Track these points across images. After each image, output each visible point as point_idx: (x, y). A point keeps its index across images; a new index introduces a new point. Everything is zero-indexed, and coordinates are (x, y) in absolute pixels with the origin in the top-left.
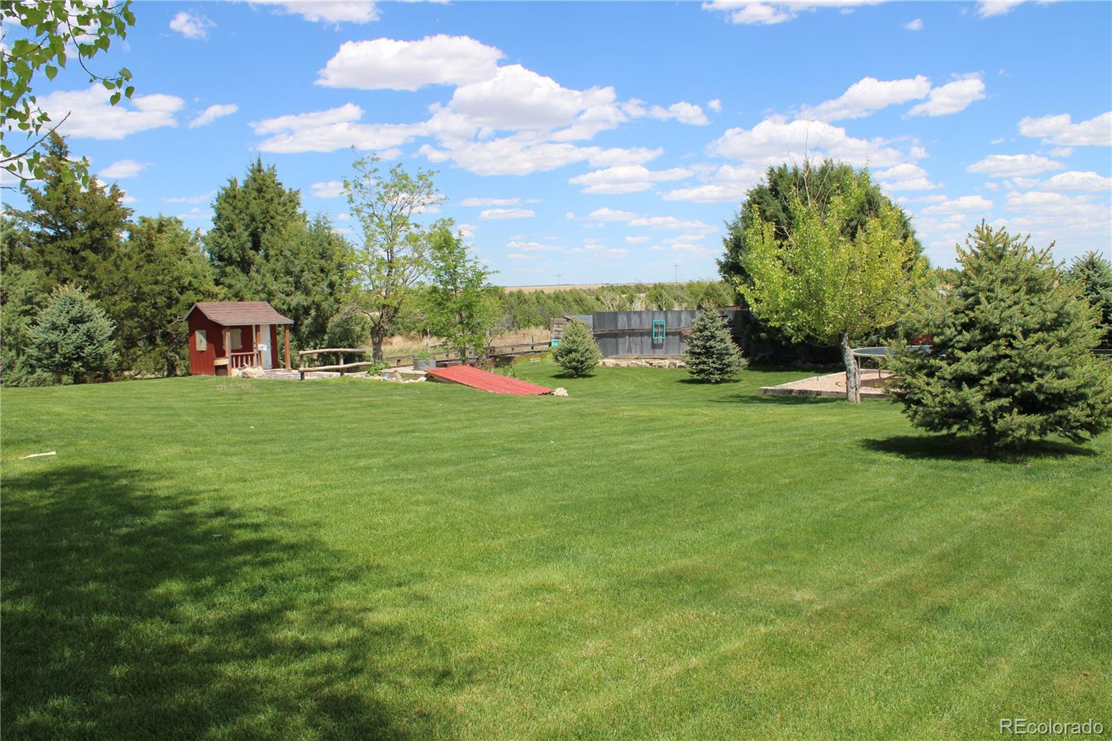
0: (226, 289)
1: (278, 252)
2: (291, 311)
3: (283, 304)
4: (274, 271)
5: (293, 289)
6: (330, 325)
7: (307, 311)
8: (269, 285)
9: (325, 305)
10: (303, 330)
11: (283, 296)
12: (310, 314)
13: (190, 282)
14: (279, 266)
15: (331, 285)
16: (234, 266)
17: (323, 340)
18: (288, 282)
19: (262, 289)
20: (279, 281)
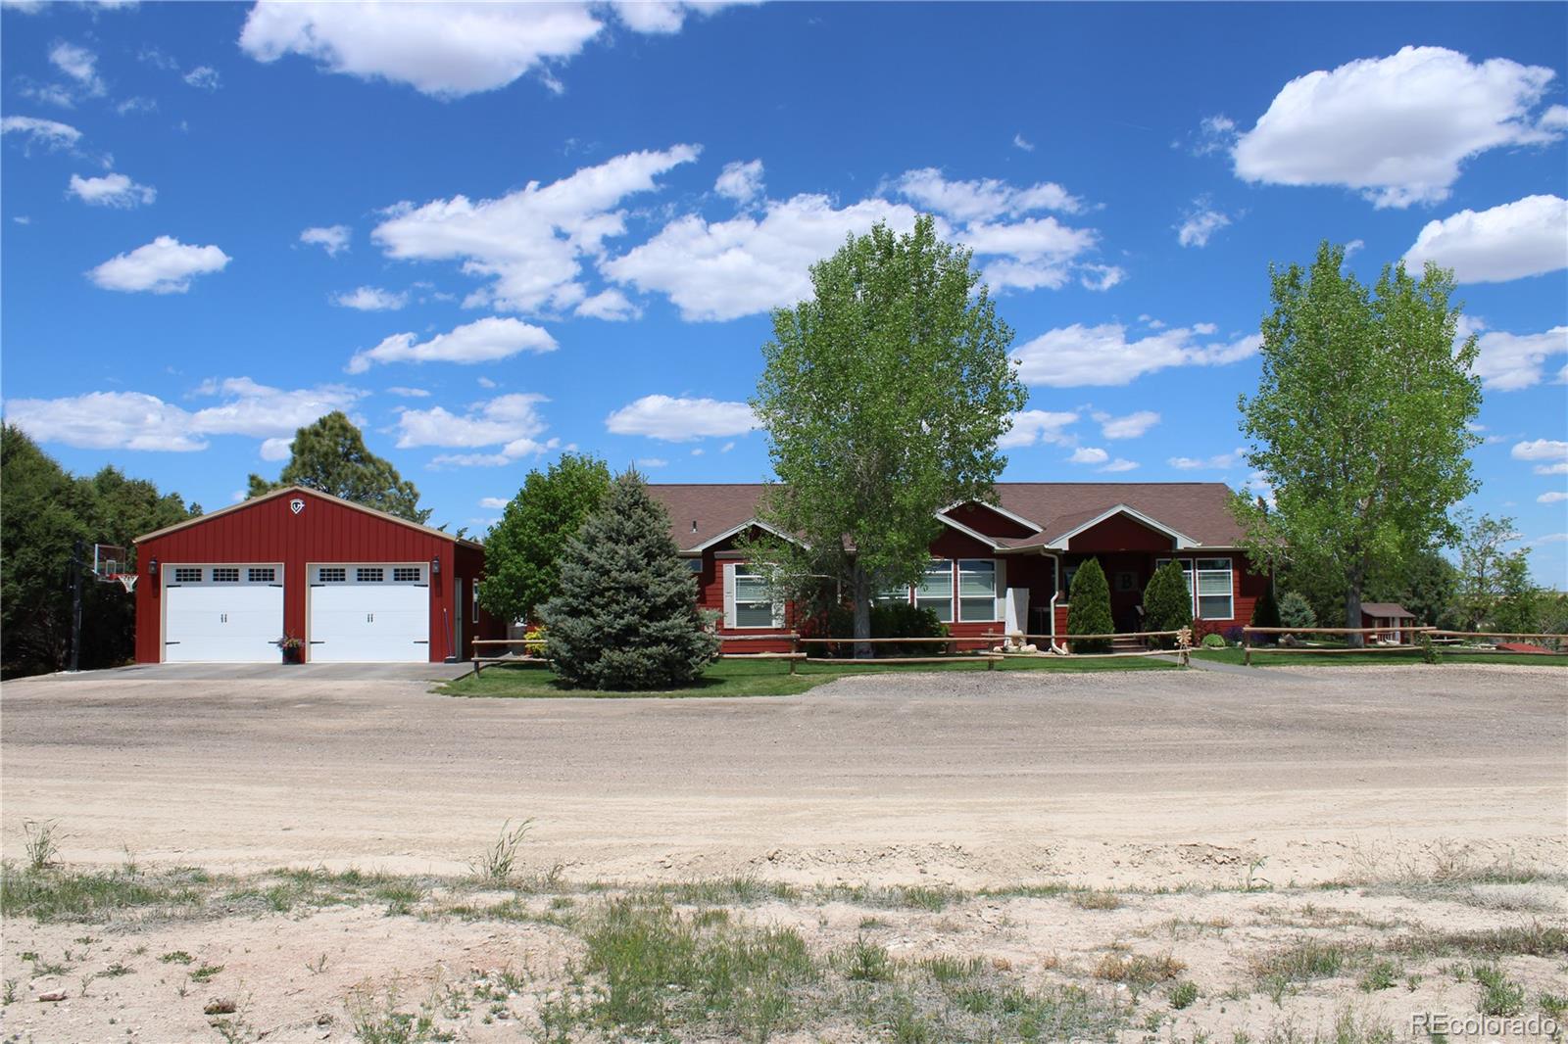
5: (1412, 596)
7: (1422, 609)
8: (1395, 593)
18: (1408, 591)
20: (1402, 590)
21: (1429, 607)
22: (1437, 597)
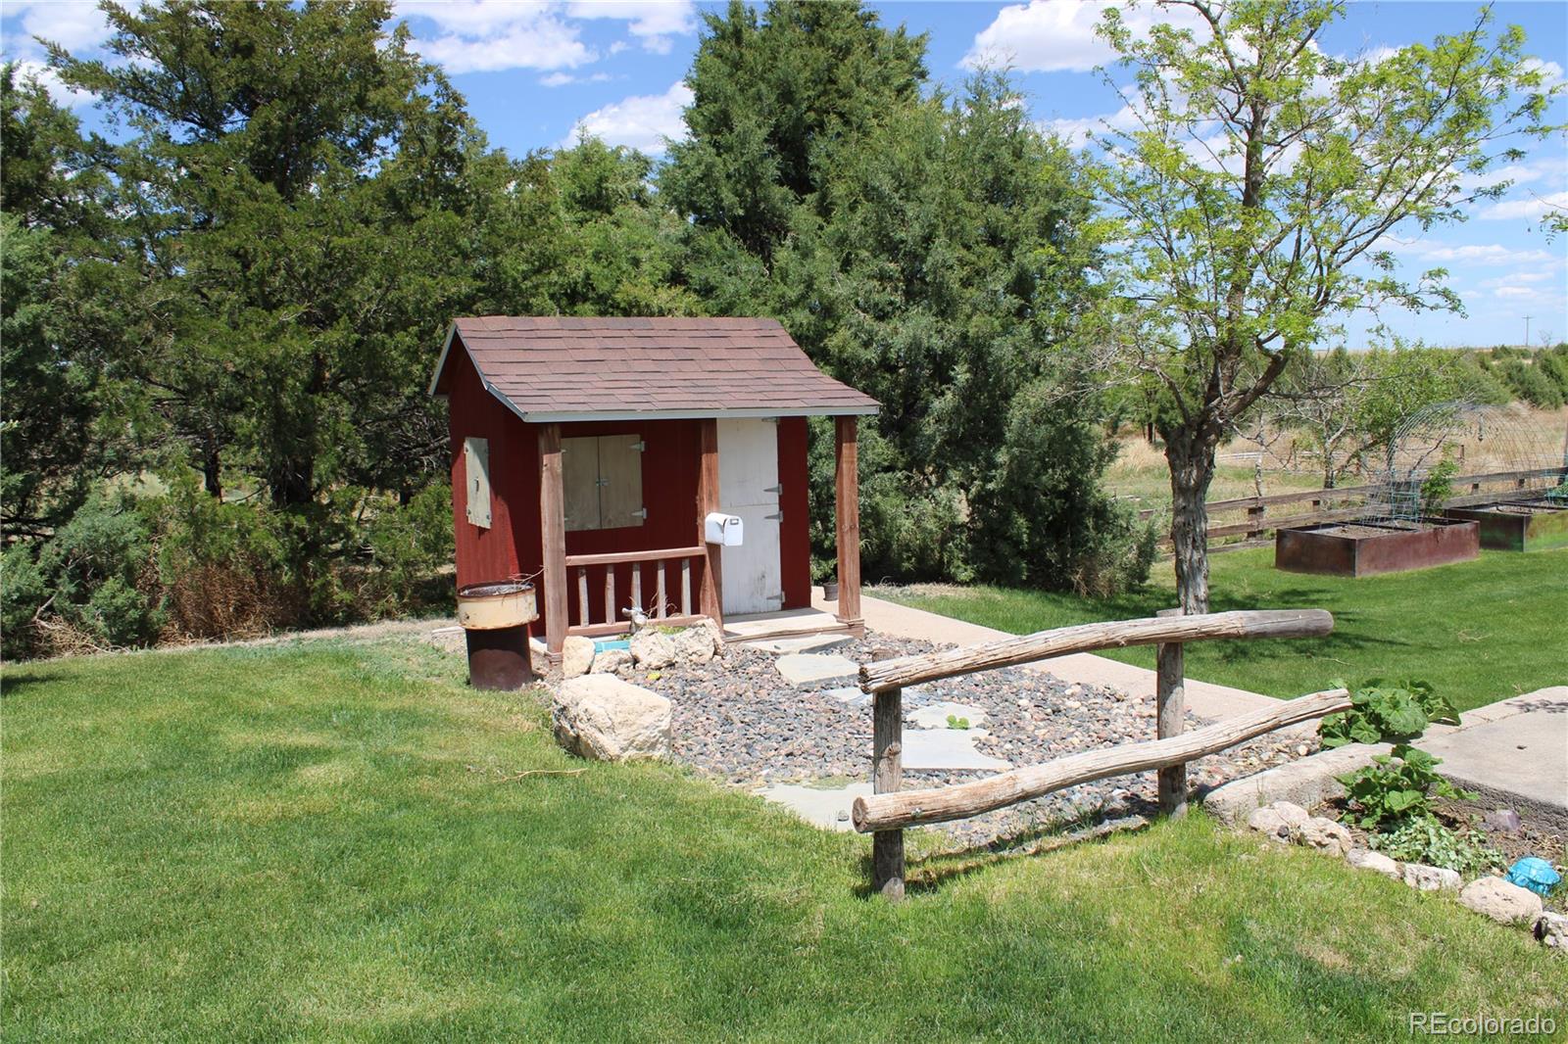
0: (694, 297)
1: (857, 188)
2: (892, 369)
3: (866, 345)
4: (842, 240)
5: (898, 298)
6: (1016, 415)
7: (941, 366)
8: (822, 284)
9: (1003, 349)
10: (928, 431)
11: (868, 320)
12: (950, 380)
13: (588, 276)
14: (855, 224)
15: (1022, 285)
16: (721, 230)
17: (992, 465)
18: (883, 277)
19: (803, 297)
20: (855, 270)
21: (979, 354)
22: (1012, 301)
